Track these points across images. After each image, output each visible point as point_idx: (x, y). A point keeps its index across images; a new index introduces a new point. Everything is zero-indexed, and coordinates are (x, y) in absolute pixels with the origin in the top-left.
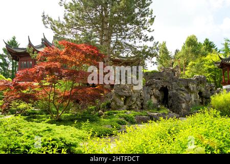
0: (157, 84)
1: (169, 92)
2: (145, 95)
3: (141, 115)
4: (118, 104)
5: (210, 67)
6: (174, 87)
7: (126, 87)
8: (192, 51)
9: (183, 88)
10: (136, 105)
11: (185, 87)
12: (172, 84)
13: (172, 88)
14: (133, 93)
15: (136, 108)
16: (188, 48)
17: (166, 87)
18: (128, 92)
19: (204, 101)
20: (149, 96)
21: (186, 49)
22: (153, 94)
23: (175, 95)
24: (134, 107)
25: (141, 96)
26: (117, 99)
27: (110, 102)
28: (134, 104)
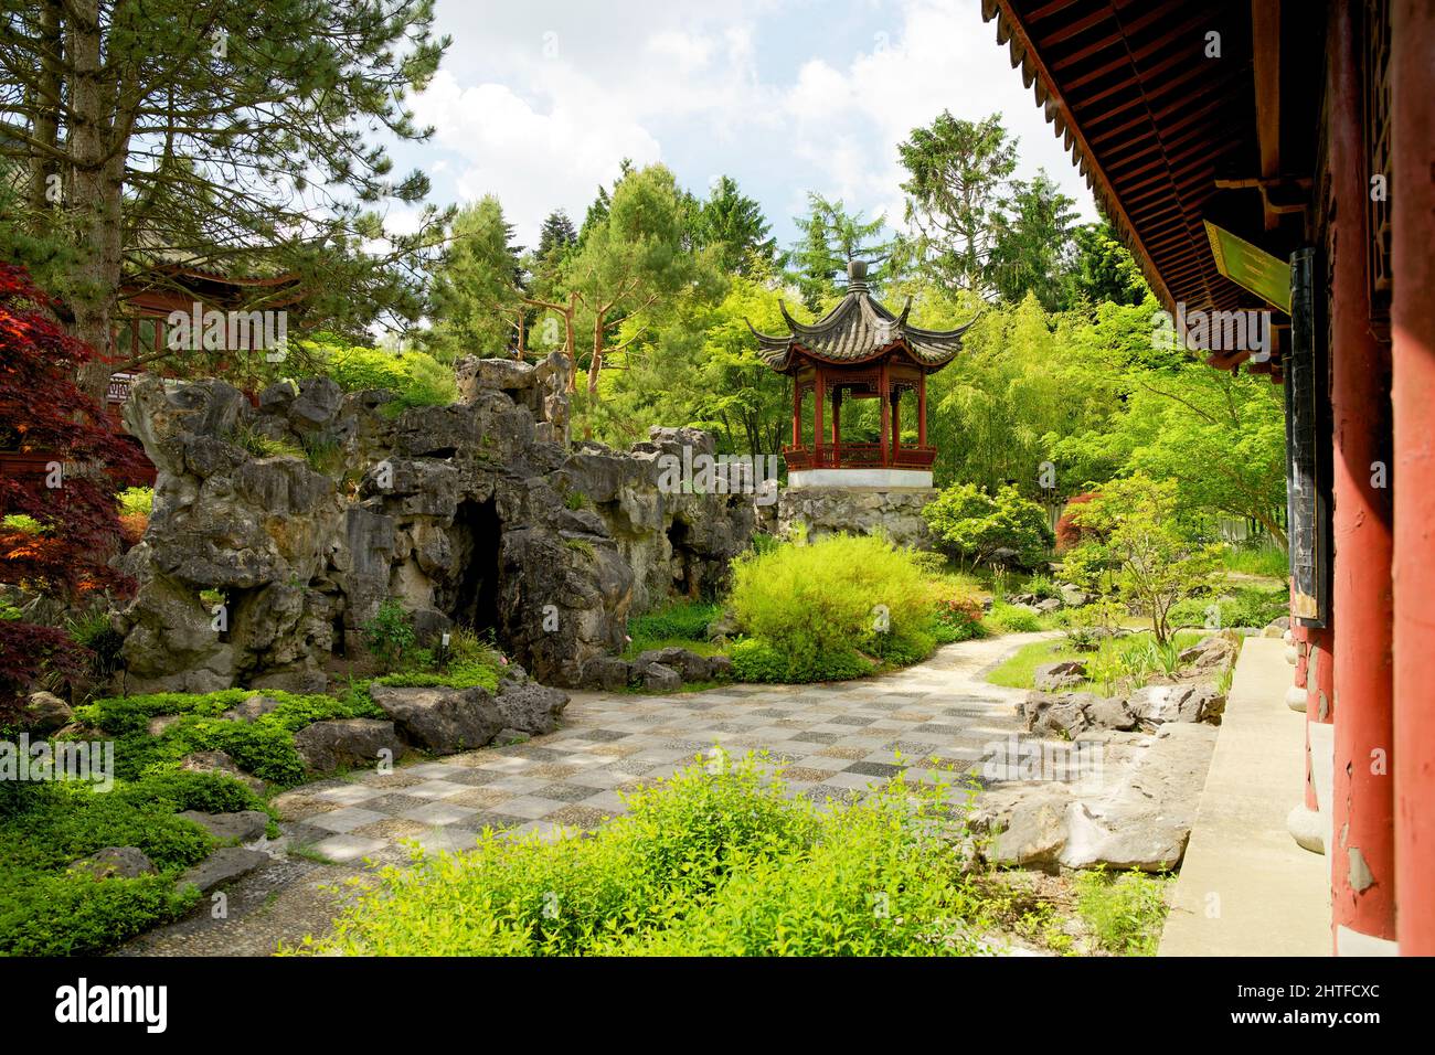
0: (435, 495)
1: (506, 537)
2: (359, 565)
3: (339, 716)
4: (178, 639)
5: (734, 360)
6: (534, 507)
7: (237, 529)
8: (649, 267)
9: (589, 513)
10: (299, 639)
11: (601, 506)
12: (526, 489)
13: (524, 511)
14: (282, 565)
15: (300, 658)
16: (624, 248)
17: (491, 501)
18: (250, 562)
19: (697, 571)
20: (386, 567)
21: (614, 247)
22: (406, 552)
23: (542, 559)
24: (286, 656)
25: (331, 568)
26: (173, 607)
27: (120, 627)
28: (291, 632)
